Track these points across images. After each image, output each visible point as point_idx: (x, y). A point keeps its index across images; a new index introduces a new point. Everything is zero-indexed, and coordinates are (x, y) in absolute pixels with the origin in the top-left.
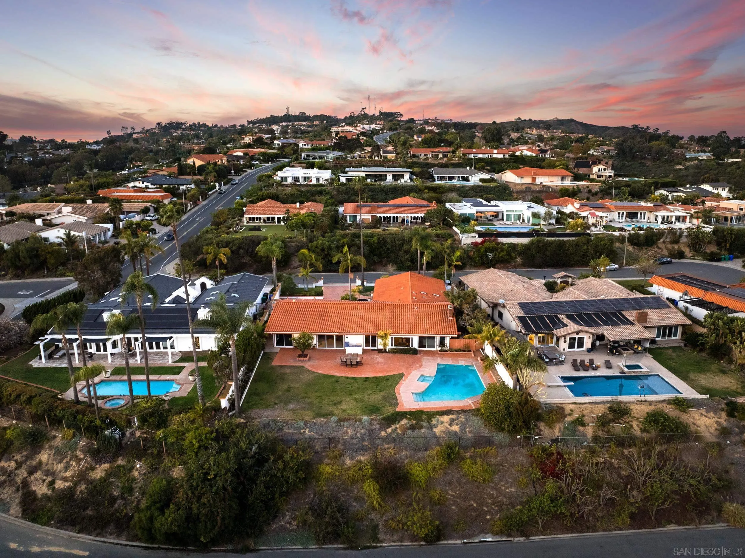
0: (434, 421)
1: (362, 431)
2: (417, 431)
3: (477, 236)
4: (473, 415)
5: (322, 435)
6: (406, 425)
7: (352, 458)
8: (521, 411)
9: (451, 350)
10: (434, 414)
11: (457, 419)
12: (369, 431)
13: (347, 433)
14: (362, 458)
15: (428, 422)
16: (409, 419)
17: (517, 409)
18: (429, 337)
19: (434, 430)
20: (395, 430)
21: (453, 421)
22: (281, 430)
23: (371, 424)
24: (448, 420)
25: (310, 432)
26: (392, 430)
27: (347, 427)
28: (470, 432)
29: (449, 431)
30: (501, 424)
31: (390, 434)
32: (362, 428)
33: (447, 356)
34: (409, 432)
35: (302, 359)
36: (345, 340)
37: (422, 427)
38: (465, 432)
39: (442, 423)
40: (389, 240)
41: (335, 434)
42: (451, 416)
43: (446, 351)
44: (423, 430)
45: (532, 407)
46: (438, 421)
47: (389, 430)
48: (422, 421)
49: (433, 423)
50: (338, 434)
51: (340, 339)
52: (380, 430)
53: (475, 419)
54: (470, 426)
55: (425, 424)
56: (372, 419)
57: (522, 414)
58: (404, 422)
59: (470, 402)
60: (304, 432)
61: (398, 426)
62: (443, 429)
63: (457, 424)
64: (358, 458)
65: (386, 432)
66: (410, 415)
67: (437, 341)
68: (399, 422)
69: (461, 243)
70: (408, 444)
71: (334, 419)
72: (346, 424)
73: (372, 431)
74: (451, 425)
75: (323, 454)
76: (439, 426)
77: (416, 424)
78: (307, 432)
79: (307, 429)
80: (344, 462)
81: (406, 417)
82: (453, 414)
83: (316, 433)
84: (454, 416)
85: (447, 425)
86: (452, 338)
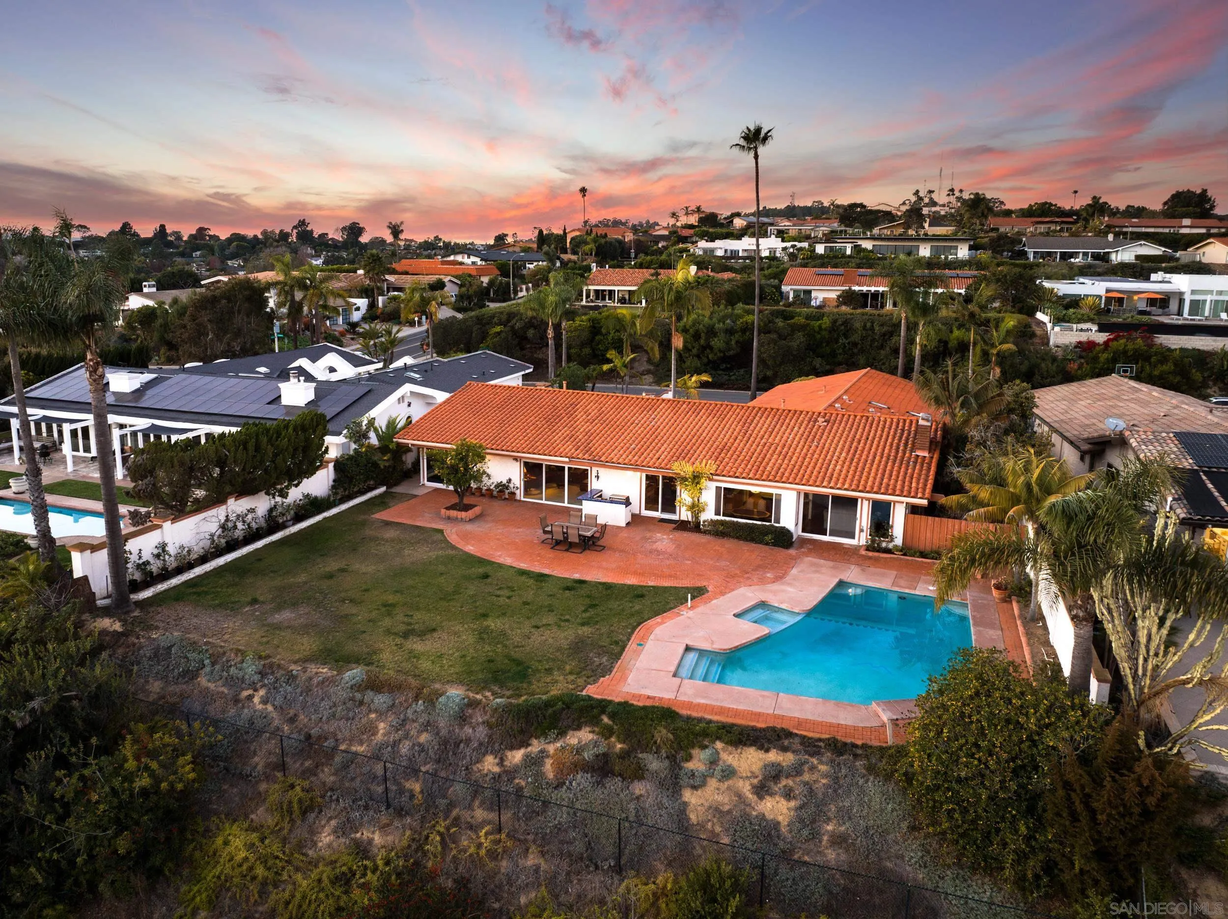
0: (698, 762)
1: (424, 738)
2: (614, 784)
3: (1095, 328)
4: (871, 769)
5: (292, 720)
6: (579, 750)
7: (346, 828)
8: (1086, 799)
9: (906, 550)
10: (705, 734)
11: (797, 770)
12: (444, 743)
13: (373, 731)
14: (377, 838)
15: (671, 758)
16: (607, 733)
17: (1067, 786)
18: (837, 500)
19: (688, 796)
20: (534, 762)
21: (776, 778)
22: (191, 675)
23: (462, 718)
24: (756, 767)
25: (264, 701)
26: (527, 756)
27: (381, 714)
28: (838, 840)
29: (746, 816)
30: (987, 836)
31: (510, 774)
32: (427, 726)
33: (886, 564)
34: (582, 780)
35: (453, 513)
36: (594, 484)
37: (639, 773)
38: (815, 835)
39: (729, 773)
40: (858, 325)
41: (332, 727)
42: (773, 756)
43: (888, 551)
44: (639, 788)
45: (1146, 791)
46: (713, 762)
47: (517, 756)
48: (646, 749)
49: (690, 765)
50: (344, 729)
51: (580, 479)
52: (484, 749)
53: (873, 787)
54: (845, 815)
55: (654, 764)
56: (473, 704)
57: (1093, 813)
58: (583, 736)
59: (885, 717)
60: (250, 698)
61: (551, 749)
62: (724, 800)
63: (788, 795)
64: (364, 834)
65: (501, 763)
66: (612, 716)
67: (864, 516)
68: (562, 733)
69: (1048, 343)
70: (559, 828)
71: (355, 674)
72: (381, 700)
73: (457, 745)
74: (762, 790)
75: (263, 787)
76: (713, 783)
77: (624, 755)
78: (256, 700)
79: (262, 692)
80: (313, 832)
81: (594, 721)
82: (785, 749)
83: (279, 709)
84: (787, 759)
85: (745, 788)
86: (913, 510)
